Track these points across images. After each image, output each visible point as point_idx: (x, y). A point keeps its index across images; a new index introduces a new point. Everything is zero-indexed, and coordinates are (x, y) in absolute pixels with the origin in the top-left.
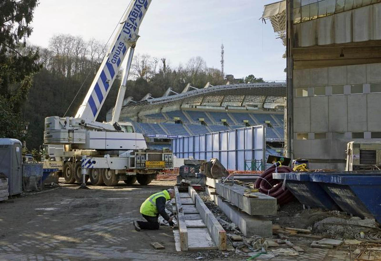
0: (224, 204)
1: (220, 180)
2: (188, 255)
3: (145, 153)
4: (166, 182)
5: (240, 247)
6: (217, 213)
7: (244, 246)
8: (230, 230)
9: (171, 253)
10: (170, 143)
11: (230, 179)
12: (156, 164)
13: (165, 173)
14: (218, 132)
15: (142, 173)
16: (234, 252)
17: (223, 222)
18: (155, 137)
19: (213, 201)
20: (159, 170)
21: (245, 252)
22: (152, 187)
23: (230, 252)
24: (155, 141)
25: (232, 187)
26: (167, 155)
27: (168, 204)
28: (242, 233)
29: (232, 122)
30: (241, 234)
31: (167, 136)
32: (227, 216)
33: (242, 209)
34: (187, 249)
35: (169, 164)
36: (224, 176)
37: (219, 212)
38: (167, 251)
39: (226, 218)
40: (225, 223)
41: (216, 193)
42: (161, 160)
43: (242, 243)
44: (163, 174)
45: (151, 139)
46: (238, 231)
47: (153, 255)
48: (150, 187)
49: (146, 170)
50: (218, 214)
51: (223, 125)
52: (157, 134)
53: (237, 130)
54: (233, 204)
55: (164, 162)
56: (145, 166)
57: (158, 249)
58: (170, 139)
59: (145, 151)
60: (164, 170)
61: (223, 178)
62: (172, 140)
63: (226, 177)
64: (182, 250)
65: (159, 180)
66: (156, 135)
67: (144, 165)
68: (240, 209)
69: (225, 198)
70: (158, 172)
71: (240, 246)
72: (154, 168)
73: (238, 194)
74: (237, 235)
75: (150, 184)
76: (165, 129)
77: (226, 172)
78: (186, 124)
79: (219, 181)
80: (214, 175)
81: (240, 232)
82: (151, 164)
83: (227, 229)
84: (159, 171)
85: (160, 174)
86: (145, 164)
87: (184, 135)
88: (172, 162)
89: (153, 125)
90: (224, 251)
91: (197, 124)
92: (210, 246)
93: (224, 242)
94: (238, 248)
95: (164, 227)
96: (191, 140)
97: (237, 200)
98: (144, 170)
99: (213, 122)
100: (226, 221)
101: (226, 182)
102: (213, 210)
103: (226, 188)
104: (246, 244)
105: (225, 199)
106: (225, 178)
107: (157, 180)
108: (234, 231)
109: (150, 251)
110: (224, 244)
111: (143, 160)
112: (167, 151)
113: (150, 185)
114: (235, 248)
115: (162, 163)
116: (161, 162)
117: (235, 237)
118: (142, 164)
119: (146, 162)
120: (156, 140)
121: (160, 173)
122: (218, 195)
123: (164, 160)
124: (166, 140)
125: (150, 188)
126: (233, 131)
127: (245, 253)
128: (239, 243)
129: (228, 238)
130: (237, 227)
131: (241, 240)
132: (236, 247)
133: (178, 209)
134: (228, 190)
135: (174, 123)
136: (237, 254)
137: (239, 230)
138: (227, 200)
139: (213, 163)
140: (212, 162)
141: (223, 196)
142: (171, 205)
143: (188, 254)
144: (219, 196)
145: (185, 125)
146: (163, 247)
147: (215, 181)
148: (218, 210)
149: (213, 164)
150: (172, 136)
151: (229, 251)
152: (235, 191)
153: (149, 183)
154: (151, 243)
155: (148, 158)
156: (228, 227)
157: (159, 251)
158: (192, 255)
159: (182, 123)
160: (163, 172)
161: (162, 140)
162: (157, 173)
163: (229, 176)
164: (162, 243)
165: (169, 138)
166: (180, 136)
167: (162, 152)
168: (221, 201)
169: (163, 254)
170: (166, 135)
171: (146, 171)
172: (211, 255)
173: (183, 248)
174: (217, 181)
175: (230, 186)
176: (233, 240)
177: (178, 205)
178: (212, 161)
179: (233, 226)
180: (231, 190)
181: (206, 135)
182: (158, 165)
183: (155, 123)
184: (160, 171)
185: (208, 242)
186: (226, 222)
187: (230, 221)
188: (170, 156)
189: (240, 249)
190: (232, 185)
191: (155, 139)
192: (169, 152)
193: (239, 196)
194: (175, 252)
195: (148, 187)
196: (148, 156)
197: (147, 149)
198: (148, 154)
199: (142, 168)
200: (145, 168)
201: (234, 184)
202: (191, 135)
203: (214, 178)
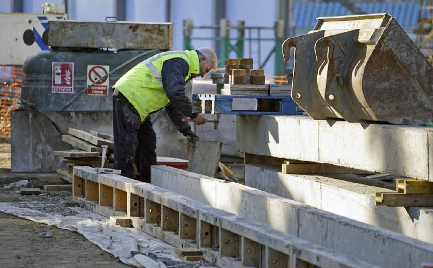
80: (377, 104)
139: (363, 38)
203: (375, 119)
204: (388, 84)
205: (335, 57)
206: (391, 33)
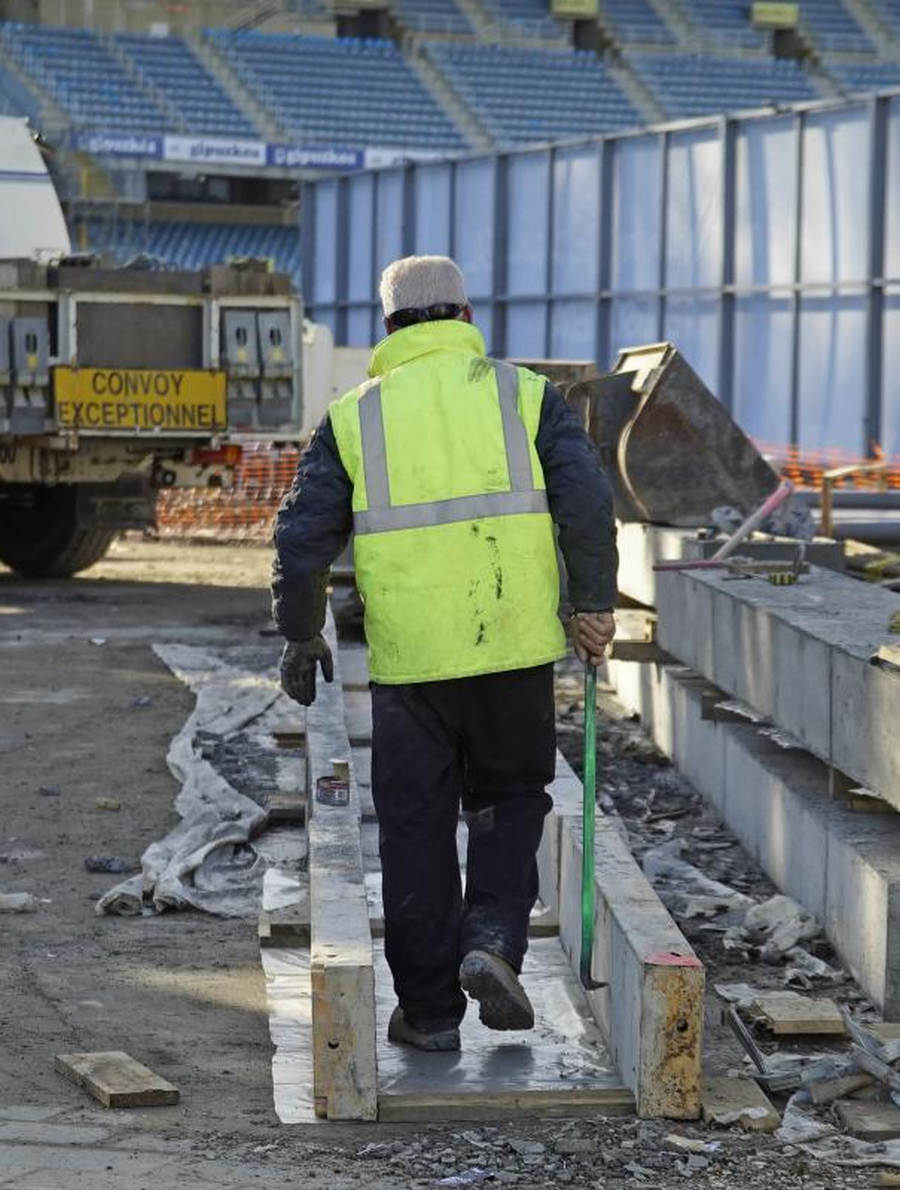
0: (718, 733)
1: (694, 535)
2: (374, 1155)
3: (46, 296)
4: (239, 555)
5: (820, 1094)
6: (660, 814)
7: (856, 1081)
8: (754, 954)
9: (229, 1140)
10: (290, 214)
11: (779, 525)
12: (152, 398)
13: (226, 477)
14: (718, 120)
15: (24, 476)
16: (770, 1131)
17: (701, 891)
18: (158, 155)
19: (636, 718)
20: (177, 450)
21: (861, 1135)
22: (116, 602)
23: (732, 1135)
24: (153, 197)
25: (792, 590)
26: (246, 321)
27: (242, 738)
28: (851, 979)
29: (852, 27)
30: (848, 990)
31: (261, 148)
32: (736, 843)
33: (855, 776)
34: (365, 1108)
35: (267, 392)
36: (734, 504)
37: (673, 806)
38: (196, 1125)
39: (725, 860)
40: (712, 893)
41: (654, 643)
42: (196, 362)
43: (841, 1060)
44: (215, 482)
45: (118, 178)
46: (821, 967)
47: (73, 1153)
48: (96, 592)
49: (59, 444)
50: (668, 826)
51: (763, 56)
52: (173, 131)
53: (883, 103)
54: (790, 735)
55: (221, 377)
56: (50, 411)
57: (119, 1103)
58: (292, 182)
59: (53, 277)
60: (224, 449)
61: (717, 515)
62: (311, 186)
63: (745, 513)
64: (323, 1116)
65: (180, 541)
66: (169, 141)
67: (38, 401)
68: (840, 775)
69: (727, 687)
70: (168, 465)
71: (822, 1080)
72: (132, 426)
73: (832, 649)
74: (807, 993)
75: (98, 570)
76: (243, 82)
77: (747, 463)
78: (432, 43)
79: (686, 543)
80: (650, 493)
81: (835, 975)
82: (107, 397)
83: (728, 944)
84: (178, 457)
85: (191, 490)
86: (49, 391)
87: (416, 146)
88: (288, 381)
89: (141, 46)
90: (679, 1123)
91: (536, 43)
92: (567, 1087)
93: (687, 1049)
94: (806, 1105)
95: (193, 924)
96: (479, 186)
97: (824, 701)
98: (38, 446)
99: (678, 30)
100: (725, 881)
101: (744, 549)
102: (624, 788)
103: (737, 603)
104: (871, 1064)
105: (725, 697)
106: (735, 515)
107: (168, 540)
108: (785, 960)
109: (53, 1120)
110: (682, 1061)
111: (32, 360)
112: (250, 278)
113: (102, 583)
114: (778, 1097)
115: (200, 389)
116: (192, 379)
117: (785, 1009)
118: (26, 390)
119: (58, 373)
120: (166, 187)
121: (186, 473)
122: (676, 662)
123: (224, 364)
124: (250, 190)
125: (94, 600)
126: (850, 111)
127: (860, 1145)
128: (816, 1057)
129: (726, 1019)
130: (809, 929)
131: (835, 1040)
132: (792, 1092)
133: (315, 777)
134: (753, 619)
135: (330, 30)
136: (789, 1151)
137: (827, 951)
138: (746, 704)
139: (637, 385)
140: (632, 375)
141: (709, 676)
142: (268, 743)
143: (371, 1146)
144: (679, 669)
145: (423, 54)
146: (165, 1086)
147: (656, 547)
148: (666, 793)
149: (637, 396)
150: (305, 149)
151: (725, 1127)
152: (803, 622)
153: (88, 564)
154: (64, 1057)
155: (79, 343)
156: (731, 932)
157: (128, 1118)
158: (407, 1154)
159: (397, 36)
160: (212, 470)
161: (220, 190)
162: (161, 479)
163: (771, 500)
164: (160, 1059)
165: (284, 166)
166: (379, 157)
167: (206, 289)
168: (698, 711)
169: (160, 1144)
170: (252, 145)
171: (64, 457)
172: (566, 1155)
173: (332, 1096)
174: (673, 546)
175: (772, 580)
176: (766, 1035)
177: (315, 743)
178: (627, 368)
179: (783, 920)
180: (776, 621)
181: (611, 146)
182: (163, 401)
183: (160, 30)
184: (189, 454)
185: (560, 1048)
186: (727, 890)
187: (759, 883)
188: (268, 323)
189: (821, 1111)
190: (792, 581)
191: (151, 176)
192: (270, 292)
193: (841, 670)
194: (264, 1130)
195: (81, 599)
196: (79, 325)
197: (64, 262)
198: (80, 306)
199: (26, 427)
200: (48, 426)
201: (815, 570)
202: (478, 143)
203: (648, 517)
204: (668, 460)
205: (599, 414)
206: (672, 375)
